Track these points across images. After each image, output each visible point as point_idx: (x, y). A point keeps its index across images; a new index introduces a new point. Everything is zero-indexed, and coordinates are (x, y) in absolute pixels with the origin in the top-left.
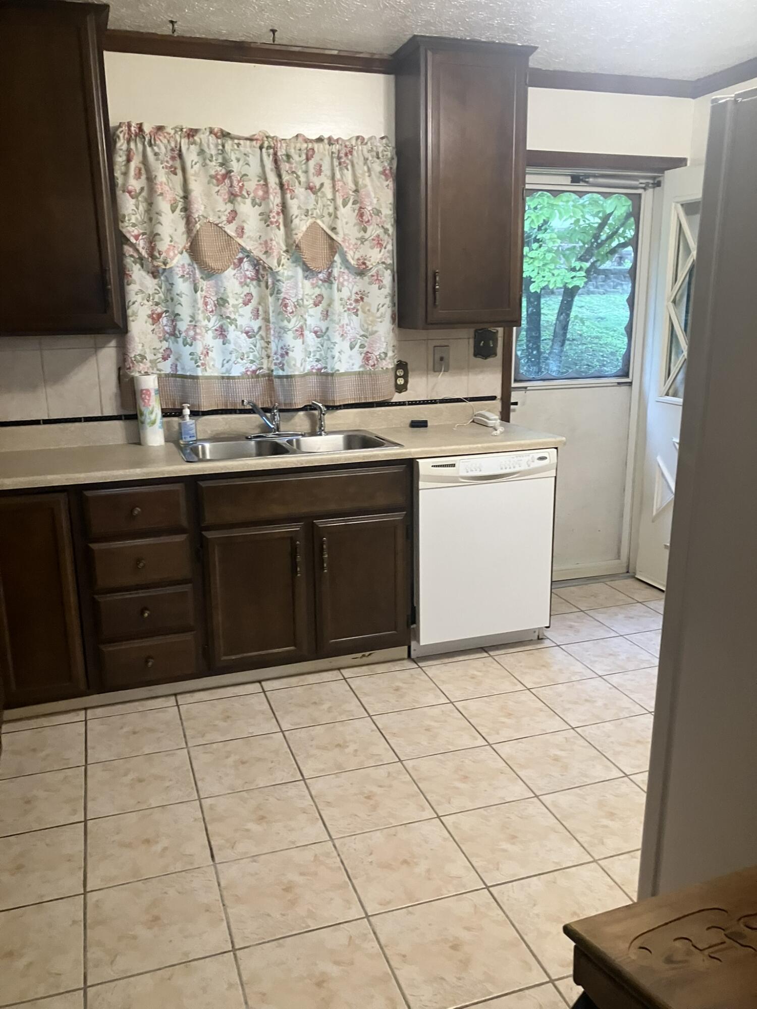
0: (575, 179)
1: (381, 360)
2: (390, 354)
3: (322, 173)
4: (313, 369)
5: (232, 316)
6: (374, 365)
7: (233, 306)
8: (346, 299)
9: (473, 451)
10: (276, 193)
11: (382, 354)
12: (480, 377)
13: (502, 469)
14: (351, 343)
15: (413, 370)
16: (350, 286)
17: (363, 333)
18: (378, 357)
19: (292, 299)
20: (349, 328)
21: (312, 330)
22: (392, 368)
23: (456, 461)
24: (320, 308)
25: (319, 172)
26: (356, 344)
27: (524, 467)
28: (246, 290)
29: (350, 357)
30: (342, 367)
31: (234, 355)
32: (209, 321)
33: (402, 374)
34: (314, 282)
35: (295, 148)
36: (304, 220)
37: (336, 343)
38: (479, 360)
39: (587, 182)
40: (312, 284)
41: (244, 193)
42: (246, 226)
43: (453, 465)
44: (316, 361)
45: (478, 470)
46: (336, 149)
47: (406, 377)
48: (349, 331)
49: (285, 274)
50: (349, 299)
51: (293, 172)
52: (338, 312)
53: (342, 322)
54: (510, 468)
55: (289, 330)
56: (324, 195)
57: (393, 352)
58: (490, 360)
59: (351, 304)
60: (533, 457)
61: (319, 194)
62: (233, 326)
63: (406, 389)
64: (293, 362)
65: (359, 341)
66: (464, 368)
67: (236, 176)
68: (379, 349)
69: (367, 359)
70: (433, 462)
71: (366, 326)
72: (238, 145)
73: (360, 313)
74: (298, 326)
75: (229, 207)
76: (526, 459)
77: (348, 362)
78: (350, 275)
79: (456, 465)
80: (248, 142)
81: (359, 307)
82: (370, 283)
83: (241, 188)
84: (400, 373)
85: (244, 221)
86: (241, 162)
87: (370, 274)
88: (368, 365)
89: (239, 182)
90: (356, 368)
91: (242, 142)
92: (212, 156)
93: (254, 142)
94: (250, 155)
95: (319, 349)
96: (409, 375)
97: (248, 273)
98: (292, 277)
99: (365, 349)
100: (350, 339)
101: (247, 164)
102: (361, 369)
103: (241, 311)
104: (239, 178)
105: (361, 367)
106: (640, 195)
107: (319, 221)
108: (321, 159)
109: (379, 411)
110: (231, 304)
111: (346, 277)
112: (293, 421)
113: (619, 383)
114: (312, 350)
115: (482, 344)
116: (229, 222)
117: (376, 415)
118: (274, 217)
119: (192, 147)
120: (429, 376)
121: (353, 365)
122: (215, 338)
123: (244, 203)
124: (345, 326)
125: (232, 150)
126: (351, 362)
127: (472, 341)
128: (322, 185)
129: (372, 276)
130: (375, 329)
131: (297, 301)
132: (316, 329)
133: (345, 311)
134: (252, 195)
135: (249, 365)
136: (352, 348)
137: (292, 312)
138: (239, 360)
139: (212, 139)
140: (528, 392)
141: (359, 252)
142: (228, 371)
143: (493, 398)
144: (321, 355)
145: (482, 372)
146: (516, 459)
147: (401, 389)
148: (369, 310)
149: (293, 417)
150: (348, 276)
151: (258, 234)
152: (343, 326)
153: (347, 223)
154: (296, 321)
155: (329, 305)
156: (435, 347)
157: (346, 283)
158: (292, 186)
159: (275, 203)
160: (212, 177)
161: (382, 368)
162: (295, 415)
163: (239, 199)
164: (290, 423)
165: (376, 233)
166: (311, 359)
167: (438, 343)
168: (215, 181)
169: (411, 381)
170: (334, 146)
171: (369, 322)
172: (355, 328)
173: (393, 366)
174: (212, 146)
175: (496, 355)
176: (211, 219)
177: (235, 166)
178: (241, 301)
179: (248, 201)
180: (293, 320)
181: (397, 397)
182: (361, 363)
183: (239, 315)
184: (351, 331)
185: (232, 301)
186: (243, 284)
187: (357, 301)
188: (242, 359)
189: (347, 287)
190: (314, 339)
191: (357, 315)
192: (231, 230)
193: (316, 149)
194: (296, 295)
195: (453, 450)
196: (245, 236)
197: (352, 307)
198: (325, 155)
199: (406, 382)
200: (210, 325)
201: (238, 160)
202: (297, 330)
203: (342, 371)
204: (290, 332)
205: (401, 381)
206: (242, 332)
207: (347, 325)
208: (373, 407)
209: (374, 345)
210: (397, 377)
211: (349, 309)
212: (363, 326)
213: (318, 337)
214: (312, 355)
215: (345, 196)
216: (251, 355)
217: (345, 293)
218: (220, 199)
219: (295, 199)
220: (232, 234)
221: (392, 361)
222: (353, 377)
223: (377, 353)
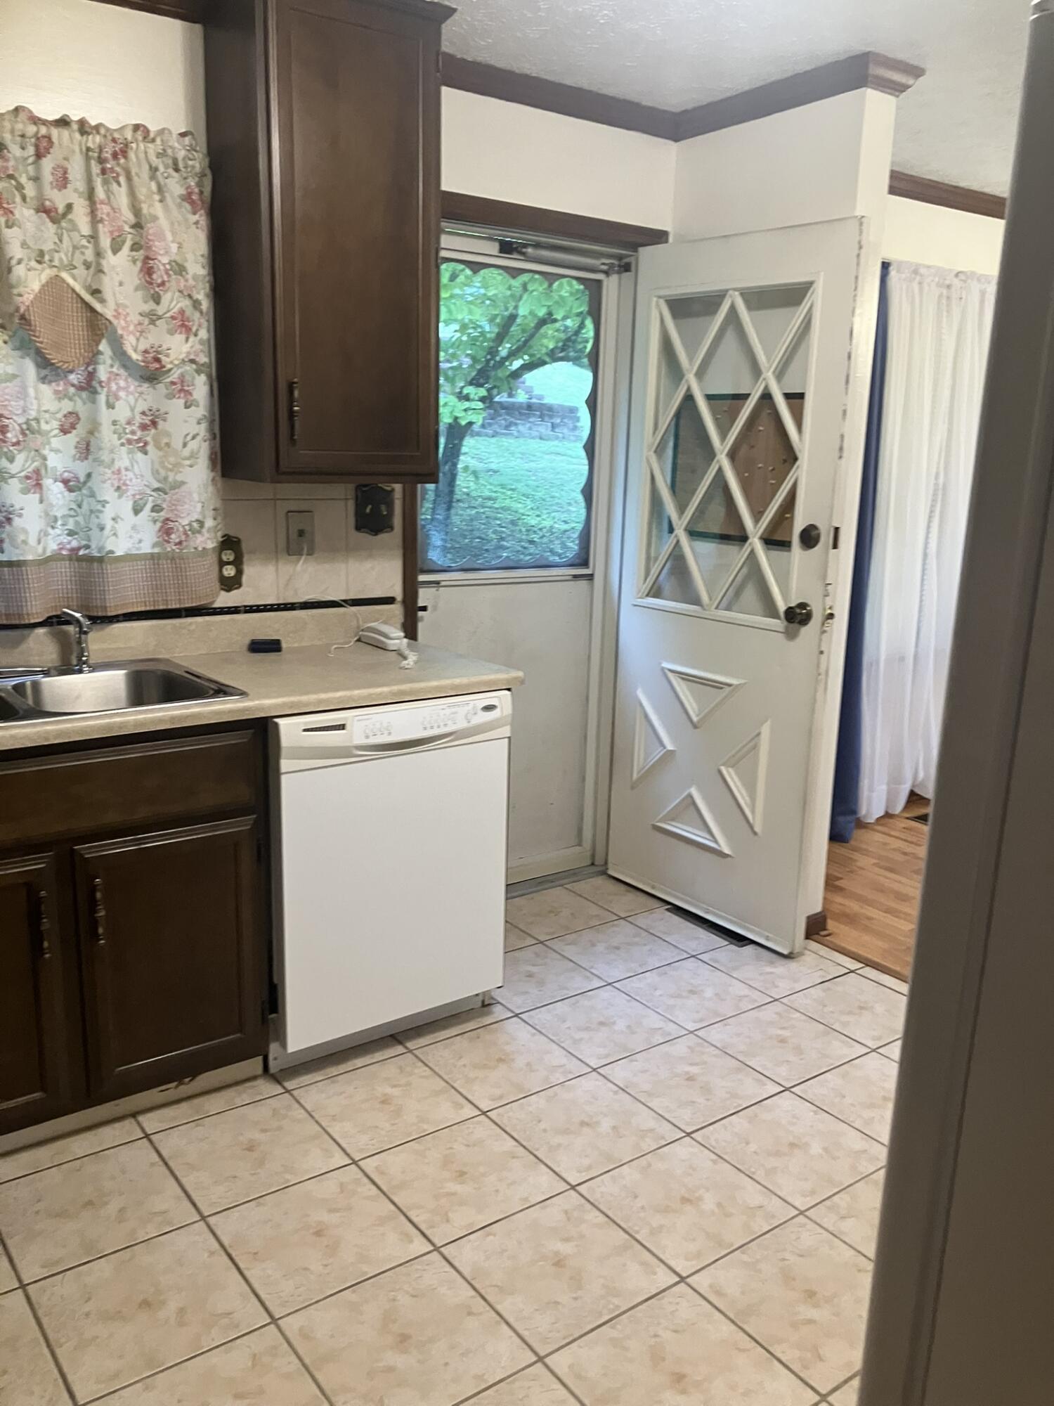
0: (507, 248)
1: (193, 533)
2: (209, 523)
3: (69, 185)
4: (61, 549)
6: (180, 543)
8: (123, 421)
9: (375, 700)
11: (194, 524)
12: (368, 565)
13: (425, 729)
14: (135, 502)
15: (252, 552)
16: (131, 399)
17: (157, 485)
18: (187, 528)
19: (14, 417)
20: (130, 474)
21: (58, 477)
22: (214, 548)
23: (346, 718)
24: (72, 438)
25: (63, 181)
26: (145, 504)
27: (461, 724)
29: (134, 528)
30: (120, 545)
33: (232, 558)
34: (61, 388)
35: (12, 131)
36: (35, 269)
37: (108, 503)
38: (364, 537)
39: (523, 254)
40: (56, 392)
43: (342, 727)
44: (69, 535)
45: (386, 732)
46: (94, 142)
47: (238, 563)
48: (131, 480)
50: (129, 423)
51: (11, 177)
52: (108, 445)
53: (117, 465)
54: (439, 727)
55: (12, 477)
56: (74, 228)
57: (215, 519)
58: (383, 536)
59: (133, 433)
60: (474, 707)
61: (64, 224)
63: (240, 585)
64: (22, 537)
65: (151, 498)
66: (338, 550)
68: (188, 514)
69: (166, 530)
70: (306, 723)
71: (163, 472)
73: (150, 448)
74: (30, 470)
76: (462, 711)
77: (131, 537)
78: (130, 380)
79: (348, 727)
81: (148, 439)
82: (170, 396)
84: (228, 556)
87: (168, 380)
88: (169, 542)
90: (146, 548)
95: (72, 513)
96: (245, 559)
98: (14, 376)
99: (162, 514)
100: (134, 495)
102: (156, 550)
105: (154, 546)
106: (599, 282)
107: (64, 275)
108: (66, 159)
109: (191, 624)
111: (122, 383)
112: (24, 647)
113: (576, 577)
114: (59, 514)
115: (368, 510)
117: (184, 631)
120: (280, 562)
121: (140, 541)
124: (123, 472)
126: (137, 537)
127: (351, 505)
128: (69, 207)
129: (173, 383)
130: (179, 478)
131: (27, 423)
132: (66, 475)
133: (122, 445)
136: (137, 511)
137: (18, 443)
140: (441, 589)
141: (147, 338)
143: (389, 600)
144: (77, 523)
145: (370, 556)
146: (448, 711)
147: (230, 584)
148: (168, 445)
149: (22, 639)
150: (126, 380)
152: (119, 471)
153: (121, 284)
154: (26, 461)
155: (91, 433)
156: (289, 512)
157: (122, 394)
158: (8, 203)
161: (196, 548)
162: (29, 635)
164: (17, 651)
165: (179, 305)
166: (58, 531)
167: (293, 506)
169: (250, 571)
170: (90, 137)
171: (170, 466)
172: (142, 476)
173: (215, 545)
175: (392, 528)
180: (20, 458)
181: (225, 599)
182: (155, 540)
184: (134, 480)
187: (144, 427)
189: (125, 400)
190: (61, 493)
191: (146, 453)
193: (55, 139)
194: (24, 411)
195: (340, 700)
197: (136, 438)
198: (73, 152)
199: (240, 572)
202: (28, 478)
203: (119, 553)
204: (15, 480)
205: (229, 571)
207: (127, 469)
208: (179, 617)
209: (179, 508)
210: (222, 564)
211: (129, 442)
212: (158, 474)
213: (71, 490)
214: (60, 522)
215: (116, 234)
217: (122, 411)
219: (15, 229)
221: (213, 535)
222: (140, 565)
223: (185, 522)
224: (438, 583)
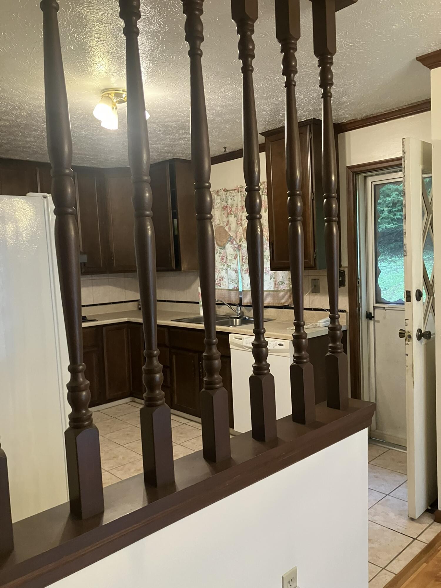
2: (287, 282)
5: (229, 264)
6: (277, 288)
7: (229, 260)
10: (240, 211)
11: (280, 282)
14: (271, 276)
19: (245, 256)
22: (288, 290)
28: (235, 253)
29: (270, 283)
31: (230, 280)
32: (224, 266)
41: (232, 213)
42: (231, 226)
49: (244, 246)
58: (342, 288)
60: (276, 343)
62: (229, 269)
65: (274, 275)
67: (229, 205)
69: (275, 284)
70: (234, 336)
72: (231, 193)
75: (227, 219)
77: (269, 285)
79: (243, 339)
80: (234, 191)
83: (231, 211)
85: (231, 224)
86: (232, 200)
89: (230, 208)
90: (272, 289)
91: (232, 192)
92: (223, 199)
93: (236, 191)
94: (235, 197)
97: (235, 246)
101: (234, 200)
102: (274, 289)
103: (233, 262)
104: (230, 207)
105: (274, 288)
110: (228, 259)
116: (227, 225)
117: (284, 313)
118: (239, 221)
119: (219, 197)
120: (310, 295)
121: (271, 287)
122: (226, 273)
123: (231, 217)
125: (229, 196)
126: (270, 285)
133: (268, 261)
134: (234, 213)
135: (235, 285)
136: (271, 279)
137: (245, 262)
138: (231, 283)
139: (223, 192)
142: (229, 288)
151: (235, 229)
156: (312, 279)
159: (240, 215)
160: (223, 208)
163: (229, 215)
167: (314, 277)
168: (223, 209)
173: (289, 288)
174: (224, 195)
175: (344, 286)
176: (221, 225)
177: (230, 202)
178: (233, 257)
179: (233, 216)
180: (245, 266)
183: (233, 263)
185: (229, 258)
186: (234, 250)
188: (232, 282)
192: (227, 229)
196: (231, 231)
200: (224, 268)
201: (231, 199)
202: (245, 270)
206: (233, 271)
216: (236, 280)
218: (225, 217)
220: (227, 230)
221: (288, 286)
222: (271, 293)
223: (278, 282)
224: (384, 308)
